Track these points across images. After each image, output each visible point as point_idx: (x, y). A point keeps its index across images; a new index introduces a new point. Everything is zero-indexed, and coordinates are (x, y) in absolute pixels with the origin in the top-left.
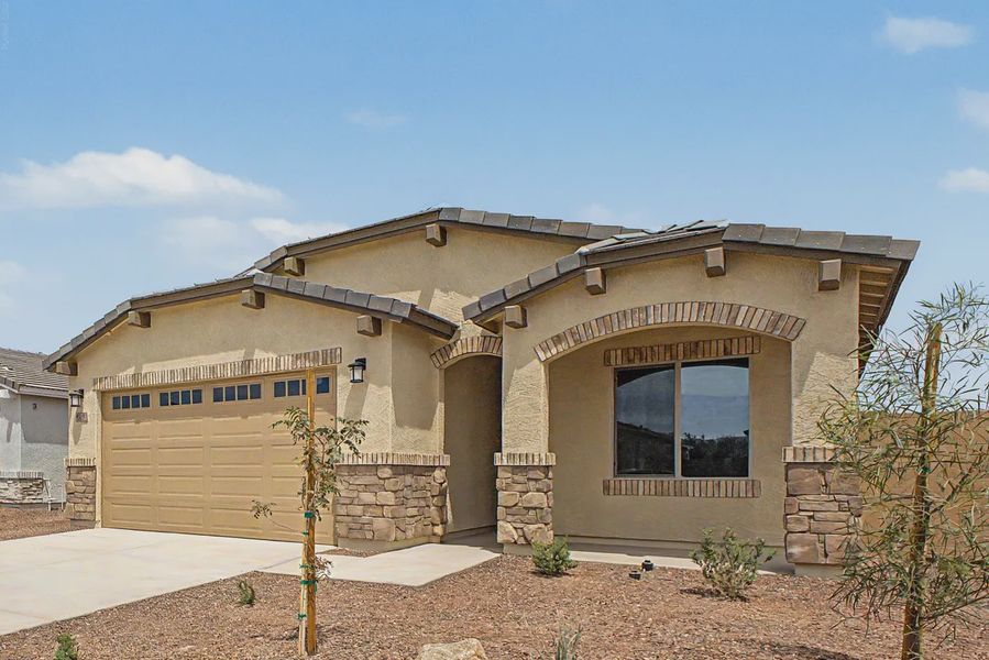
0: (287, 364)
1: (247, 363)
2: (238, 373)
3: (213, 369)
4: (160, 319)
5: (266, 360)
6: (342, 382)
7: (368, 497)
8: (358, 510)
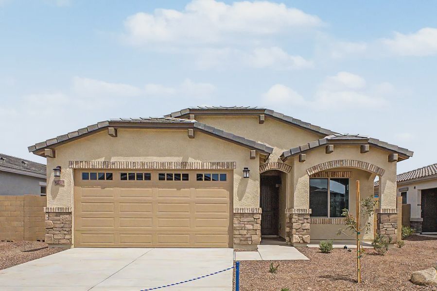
0: (207, 166)
1: (184, 164)
2: (179, 167)
3: (163, 164)
4: (123, 133)
5: (196, 163)
6: (237, 177)
7: (249, 227)
8: (245, 232)
